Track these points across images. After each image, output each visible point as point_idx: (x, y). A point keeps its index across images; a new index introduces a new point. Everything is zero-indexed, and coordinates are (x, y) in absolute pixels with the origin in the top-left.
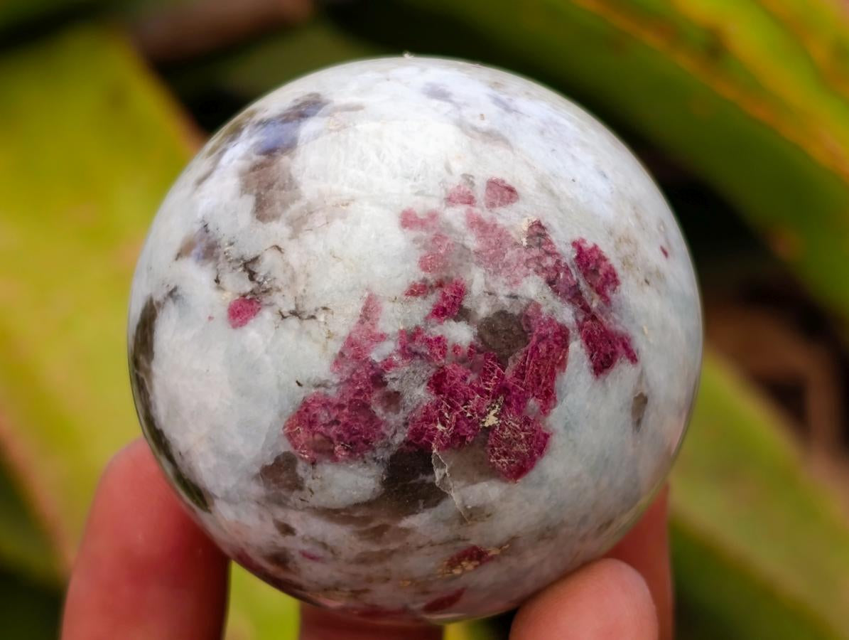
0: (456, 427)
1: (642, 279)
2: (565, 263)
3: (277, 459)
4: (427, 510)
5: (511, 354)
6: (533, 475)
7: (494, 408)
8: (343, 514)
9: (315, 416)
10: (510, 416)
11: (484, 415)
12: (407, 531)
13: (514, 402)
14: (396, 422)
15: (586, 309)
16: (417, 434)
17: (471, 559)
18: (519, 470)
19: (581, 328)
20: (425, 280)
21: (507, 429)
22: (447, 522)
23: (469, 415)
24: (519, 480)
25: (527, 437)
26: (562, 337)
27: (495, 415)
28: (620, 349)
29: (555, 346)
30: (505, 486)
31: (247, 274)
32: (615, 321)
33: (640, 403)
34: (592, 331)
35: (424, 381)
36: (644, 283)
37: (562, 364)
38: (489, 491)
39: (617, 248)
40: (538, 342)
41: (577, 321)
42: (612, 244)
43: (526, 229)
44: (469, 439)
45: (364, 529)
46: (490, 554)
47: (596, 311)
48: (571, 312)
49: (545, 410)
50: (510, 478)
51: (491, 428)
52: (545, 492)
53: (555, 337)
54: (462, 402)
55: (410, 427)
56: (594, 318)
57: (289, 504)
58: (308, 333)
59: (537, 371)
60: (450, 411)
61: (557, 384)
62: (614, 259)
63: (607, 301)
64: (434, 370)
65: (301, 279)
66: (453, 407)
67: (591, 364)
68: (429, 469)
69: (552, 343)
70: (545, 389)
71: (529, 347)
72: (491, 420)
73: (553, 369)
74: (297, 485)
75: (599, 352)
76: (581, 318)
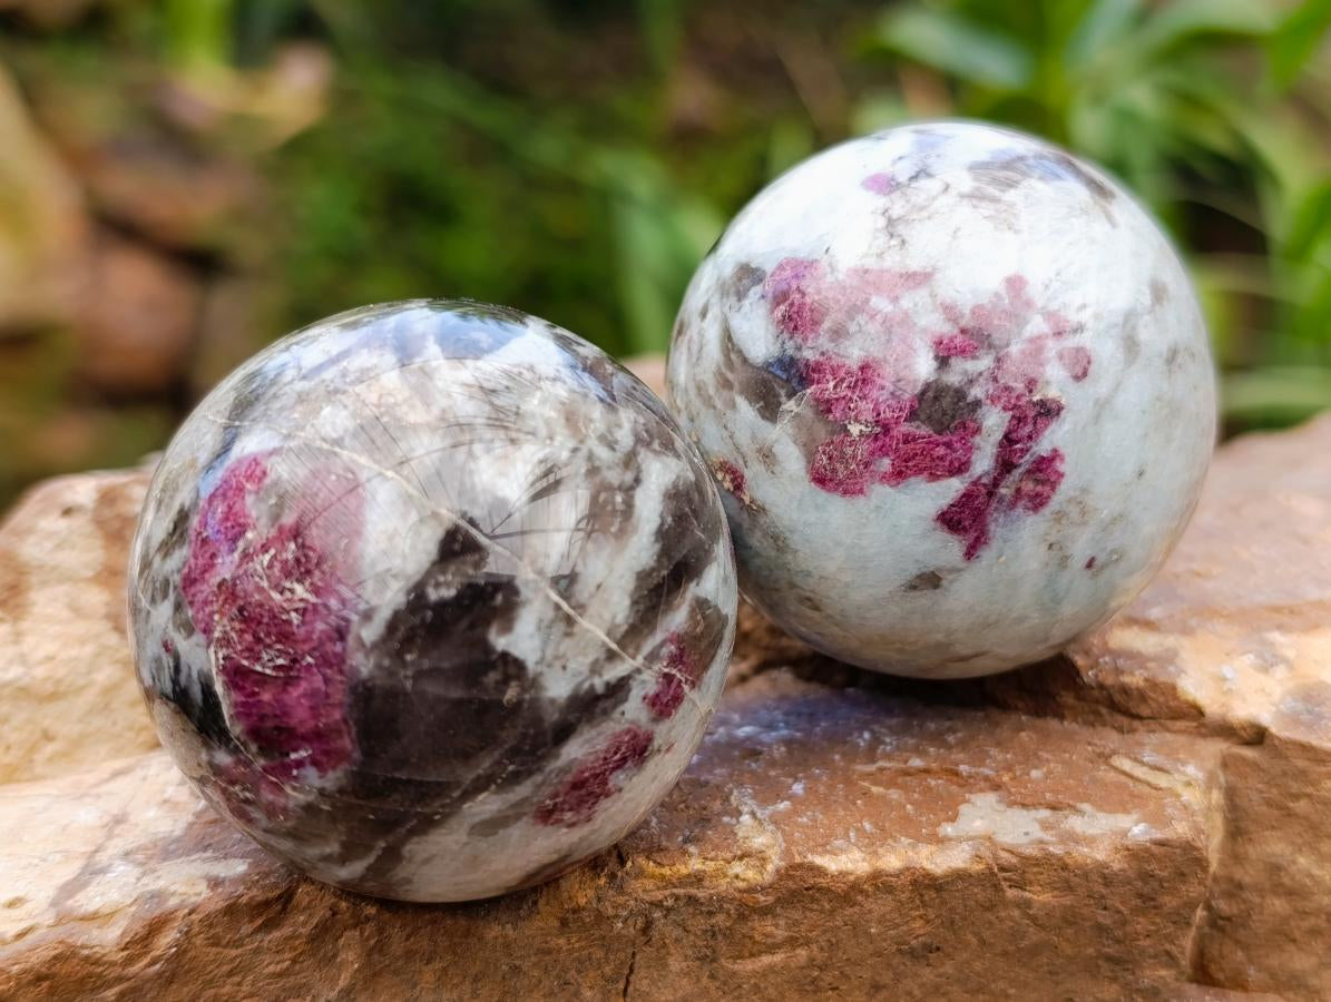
0: (837, 400)
1: (1052, 539)
2: (1031, 447)
3: (757, 269)
4: (756, 413)
5: (923, 422)
6: (822, 495)
7: (867, 426)
8: (730, 345)
9: (804, 276)
10: (865, 446)
11: (857, 420)
12: (733, 406)
13: (879, 443)
14: (821, 345)
15: (996, 483)
16: (817, 368)
17: (733, 481)
18: (821, 479)
19: (975, 483)
20: (962, 316)
21: (853, 448)
22: (754, 437)
23: (852, 406)
24: (813, 484)
25: (852, 472)
26: (959, 468)
27: (861, 431)
28: (973, 535)
29: (947, 463)
30: (803, 473)
31: (914, 174)
32: (996, 520)
33: (930, 580)
34: (977, 497)
35: (867, 351)
36: (1048, 543)
37: (934, 477)
38: (793, 460)
39: (1070, 501)
40: (944, 444)
41: (980, 478)
42: (1072, 493)
43: (1050, 396)
44: (831, 417)
45: (724, 370)
46: (742, 496)
47: (998, 495)
48: (986, 468)
49: (884, 478)
50: (811, 474)
51: (847, 433)
52: (812, 517)
53: (956, 459)
54: (861, 395)
55: (821, 359)
56: (991, 494)
57: (725, 300)
58: (876, 238)
59: (916, 454)
60: (849, 387)
61: (912, 479)
62: (1058, 499)
63: (1012, 505)
64: (880, 356)
65: (925, 214)
66: (852, 388)
67: (945, 508)
68: (790, 396)
69: (949, 458)
70: (903, 469)
71: (936, 437)
72: (855, 429)
73: (925, 469)
74: (741, 296)
75: (960, 513)
76: (984, 480)
